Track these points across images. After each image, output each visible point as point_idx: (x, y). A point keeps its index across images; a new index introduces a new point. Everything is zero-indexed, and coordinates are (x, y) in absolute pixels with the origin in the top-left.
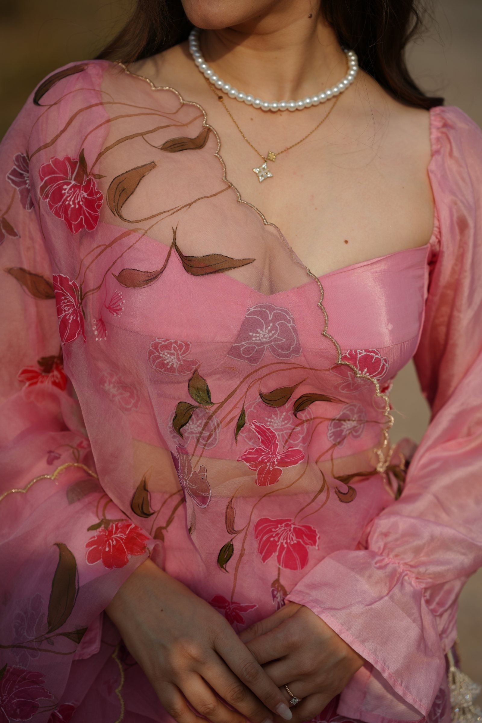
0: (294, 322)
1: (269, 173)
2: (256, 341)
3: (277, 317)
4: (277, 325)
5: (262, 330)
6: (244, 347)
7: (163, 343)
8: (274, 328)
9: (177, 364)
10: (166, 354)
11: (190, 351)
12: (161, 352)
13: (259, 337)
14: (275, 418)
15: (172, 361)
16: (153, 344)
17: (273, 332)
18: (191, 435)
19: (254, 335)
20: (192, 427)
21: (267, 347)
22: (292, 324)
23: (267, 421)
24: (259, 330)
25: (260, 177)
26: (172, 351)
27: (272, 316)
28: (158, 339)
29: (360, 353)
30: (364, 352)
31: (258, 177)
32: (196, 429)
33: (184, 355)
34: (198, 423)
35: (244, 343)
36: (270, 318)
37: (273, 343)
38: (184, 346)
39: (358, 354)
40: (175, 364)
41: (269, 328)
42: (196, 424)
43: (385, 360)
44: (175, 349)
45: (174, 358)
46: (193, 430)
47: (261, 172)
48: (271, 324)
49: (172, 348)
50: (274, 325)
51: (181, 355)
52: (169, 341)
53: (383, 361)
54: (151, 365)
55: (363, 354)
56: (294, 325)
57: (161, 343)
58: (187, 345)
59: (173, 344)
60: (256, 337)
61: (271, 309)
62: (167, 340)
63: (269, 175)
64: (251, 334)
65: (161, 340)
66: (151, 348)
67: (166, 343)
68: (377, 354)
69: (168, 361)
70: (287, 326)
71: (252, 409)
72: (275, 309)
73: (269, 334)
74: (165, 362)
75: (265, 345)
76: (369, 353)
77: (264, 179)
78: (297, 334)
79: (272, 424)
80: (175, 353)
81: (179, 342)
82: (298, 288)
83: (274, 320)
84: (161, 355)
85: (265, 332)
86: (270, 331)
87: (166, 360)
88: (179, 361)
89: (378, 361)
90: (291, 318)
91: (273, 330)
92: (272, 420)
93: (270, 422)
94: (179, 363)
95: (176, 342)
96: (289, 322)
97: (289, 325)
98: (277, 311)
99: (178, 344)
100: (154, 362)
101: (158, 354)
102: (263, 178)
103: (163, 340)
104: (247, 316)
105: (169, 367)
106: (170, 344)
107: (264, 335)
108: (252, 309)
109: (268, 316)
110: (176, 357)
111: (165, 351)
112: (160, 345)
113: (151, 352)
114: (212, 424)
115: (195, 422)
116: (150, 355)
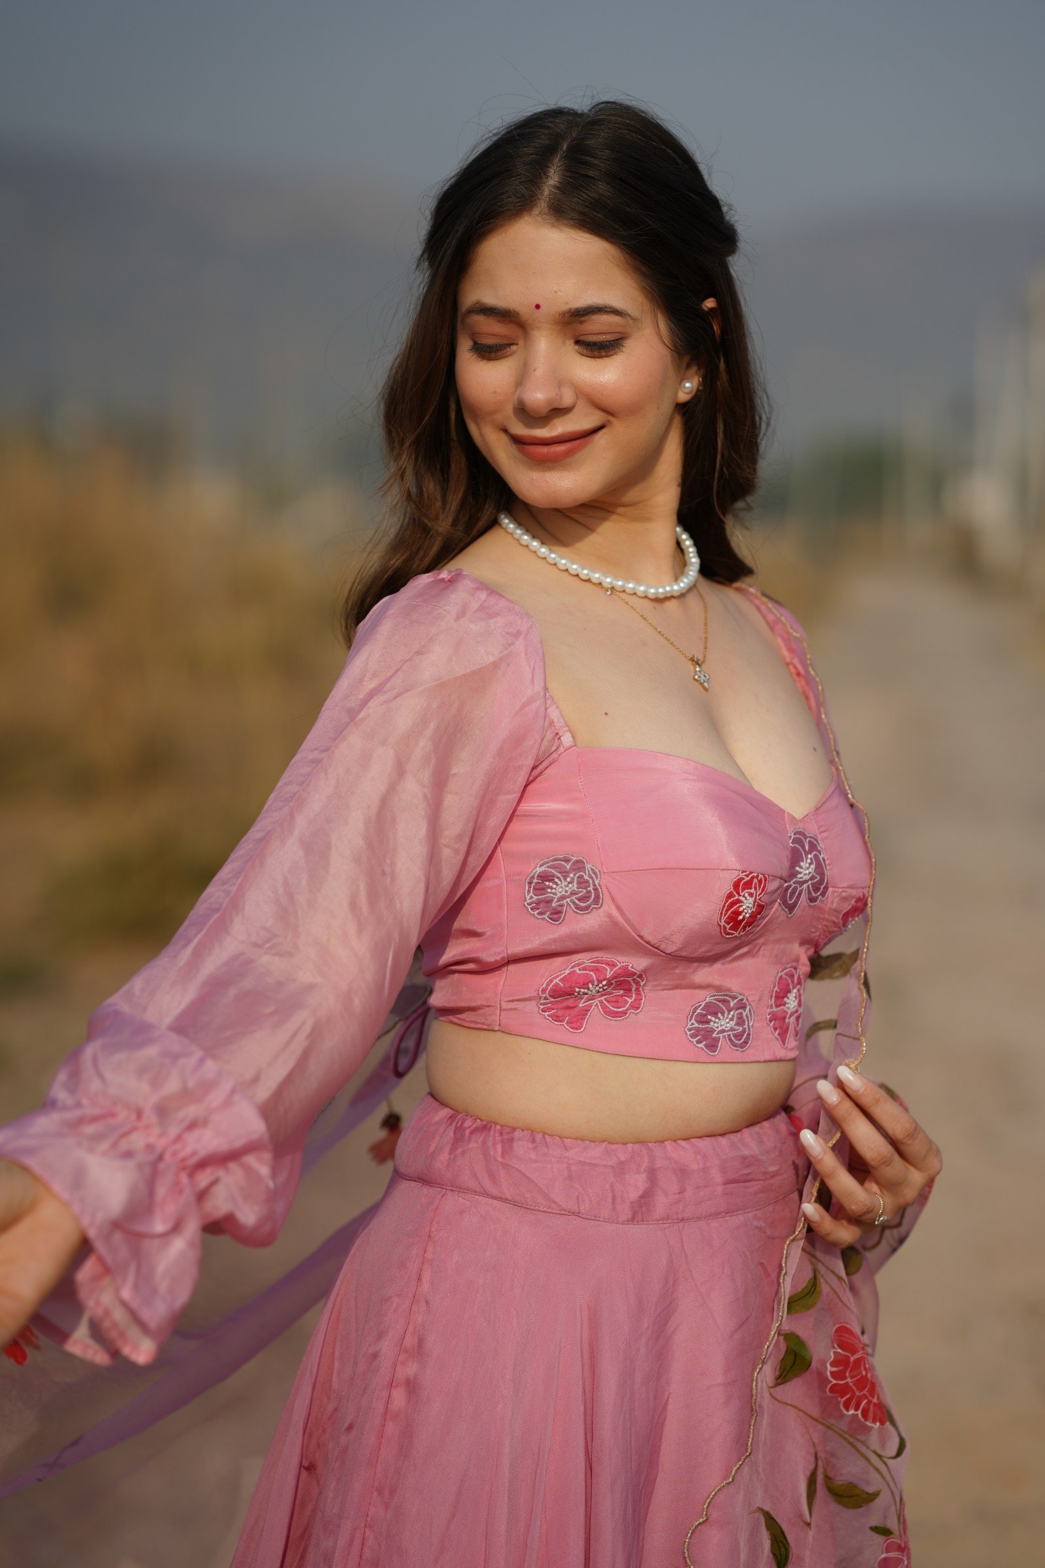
0: (824, 853)
2: (800, 879)
3: (811, 846)
4: (812, 856)
6: (791, 889)
7: (746, 879)
8: (811, 861)
9: (751, 911)
10: (746, 895)
11: (767, 889)
12: (740, 893)
13: (802, 873)
15: (747, 907)
16: (735, 881)
19: (799, 869)
20: (723, 1023)
22: (822, 855)
23: (786, 1003)
24: (802, 864)
26: (752, 890)
27: (807, 845)
28: (742, 873)
31: (703, 685)
32: (728, 1025)
33: (762, 896)
34: (730, 1016)
35: (792, 882)
36: (807, 848)
37: (810, 882)
38: (763, 881)
41: (808, 861)
42: (727, 1018)
44: (755, 888)
45: (751, 902)
46: (723, 1027)
47: (700, 677)
48: (809, 856)
49: (753, 885)
51: (759, 895)
54: (722, 919)
57: (744, 879)
58: (765, 879)
59: (756, 879)
60: (800, 873)
61: (805, 836)
62: (751, 873)
65: (745, 873)
66: (731, 888)
67: (749, 878)
69: (743, 907)
72: (807, 837)
73: (808, 870)
74: (741, 909)
75: (805, 885)
78: (826, 868)
80: (754, 892)
81: (762, 875)
83: (810, 851)
84: (740, 898)
85: (806, 866)
86: (810, 865)
87: (741, 906)
88: (754, 905)
90: (820, 847)
94: (753, 909)
95: (759, 876)
96: (820, 853)
97: (820, 857)
98: (810, 839)
99: (760, 878)
100: (728, 910)
101: (736, 896)
102: (707, 685)
104: (791, 845)
105: (740, 918)
106: (752, 879)
108: (793, 837)
109: (805, 845)
110: (753, 899)
111: (746, 891)
112: (742, 882)
113: (730, 895)
114: (744, 1015)
115: (726, 1016)
116: (727, 901)
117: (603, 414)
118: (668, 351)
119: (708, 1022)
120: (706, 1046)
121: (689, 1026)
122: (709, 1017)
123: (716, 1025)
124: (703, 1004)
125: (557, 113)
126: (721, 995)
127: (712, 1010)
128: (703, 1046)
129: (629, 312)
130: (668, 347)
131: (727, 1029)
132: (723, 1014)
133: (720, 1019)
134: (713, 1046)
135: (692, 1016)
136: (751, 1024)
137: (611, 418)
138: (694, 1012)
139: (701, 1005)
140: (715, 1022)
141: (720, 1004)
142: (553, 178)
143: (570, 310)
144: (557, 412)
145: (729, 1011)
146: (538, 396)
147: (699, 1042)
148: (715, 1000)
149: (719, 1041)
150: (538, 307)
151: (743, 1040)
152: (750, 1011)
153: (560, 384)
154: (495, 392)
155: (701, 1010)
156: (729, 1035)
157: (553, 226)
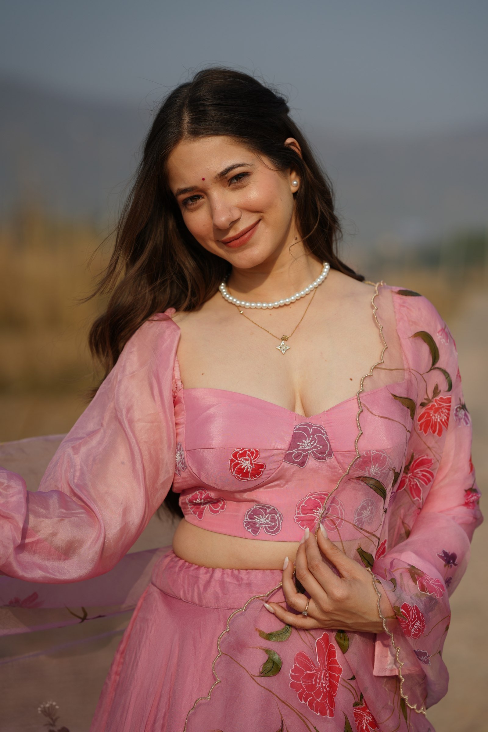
0: (327, 434)
1: (287, 347)
2: (302, 449)
3: (315, 431)
4: (315, 436)
5: (306, 440)
6: (295, 454)
7: (241, 452)
8: (314, 439)
9: (251, 468)
10: (243, 460)
11: (259, 456)
12: (239, 460)
13: (304, 445)
14: (320, 510)
15: (247, 466)
16: (233, 453)
17: (313, 442)
18: (261, 526)
19: (301, 444)
20: (262, 520)
21: (310, 452)
22: (325, 436)
23: (314, 512)
24: (304, 441)
25: (282, 351)
26: (247, 457)
27: (311, 431)
28: (237, 449)
29: (373, 453)
30: (375, 452)
31: (281, 351)
32: (265, 521)
33: (255, 460)
34: (266, 517)
35: (294, 450)
36: (311, 432)
37: (313, 450)
38: (255, 453)
39: (372, 453)
40: (249, 468)
41: (310, 439)
42: (265, 517)
43: (389, 457)
44: (249, 456)
45: (249, 463)
46: (262, 522)
47: (282, 348)
48: (312, 436)
49: (247, 455)
50: (313, 437)
51: (253, 460)
52: (245, 450)
53: (388, 458)
54: (232, 472)
55: (375, 453)
56: (327, 436)
57: (239, 452)
58: (257, 451)
59: (247, 452)
60: (302, 445)
61: (311, 426)
62: (243, 449)
63: (287, 348)
64: (298, 443)
65: (239, 449)
66: (232, 457)
67: (243, 451)
68: (384, 453)
69: (244, 466)
70: (322, 437)
71: (304, 504)
72: (313, 426)
73: (310, 443)
74: (242, 467)
75: (309, 452)
76: (379, 453)
77: (286, 351)
78: (329, 442)
79: (317, 514)
80: (249, 458)
81: (251, 450)
82: (327, 411)
83: (313, 434)
84: (239, 462)
85: (308, 442)
86: (311, 441)
87: (242, 466)
88: (252, 465)
89: (385, 458)
90: (324, 431)
91: (313, 440)
92: (318, 511)
93: (317, 513)
94: (251, 467)
95: (249, 450)
96: (324, 434)
97: (324, 437)
98: (315, 427)
99: (251, 451)
100: (234, 468)
101: (237, 461)
102: (284, 351)
103: (240, 449)
104: (295, 431)
105: (245, 471)
106: (245, 452)
107: (308, 444)
108: (298, 427)
109: (309, 431)
110: (249, 462)
111: (242, 458)
112: (238, 454)
113: (232, 461)
114: (276, 517)
115: (264, 516)
116: (231, 464)
117: (257, 214)
118: (275, 172)
119: (254, 519)
120: (251, 530)
121: (245, 520)
122: (255, 516)
123: (258, 520)
124: (252, 509)
125: (182, 87)
126: (261, 506)
127: (256, 512)
128: (250, 531)
129: (247, 163)
130: (274, 170)
131: (264, 523)
132: (262, 515)
133: (260, 518)
134: (255, 530)
135: (247, 515)
136: (280, 522)
137: (262, 214)
138: (248, 513)
139: (251, 510)
140: (257, 519)
141: (261, 510)
142: (186, 119)
143: (218, 174)
144: (234, 223)
145: (266, 514)
146: (222, 219)
147: (248, 528)
148: (258, 508)
149: (259, 529)
150: (203, 179)
151: (274, 530)
152: (280, 515)
153: (230, 210)
154: (204, 225)
155: (251, 512)
156: (265, 527)
157: (194, 141)
